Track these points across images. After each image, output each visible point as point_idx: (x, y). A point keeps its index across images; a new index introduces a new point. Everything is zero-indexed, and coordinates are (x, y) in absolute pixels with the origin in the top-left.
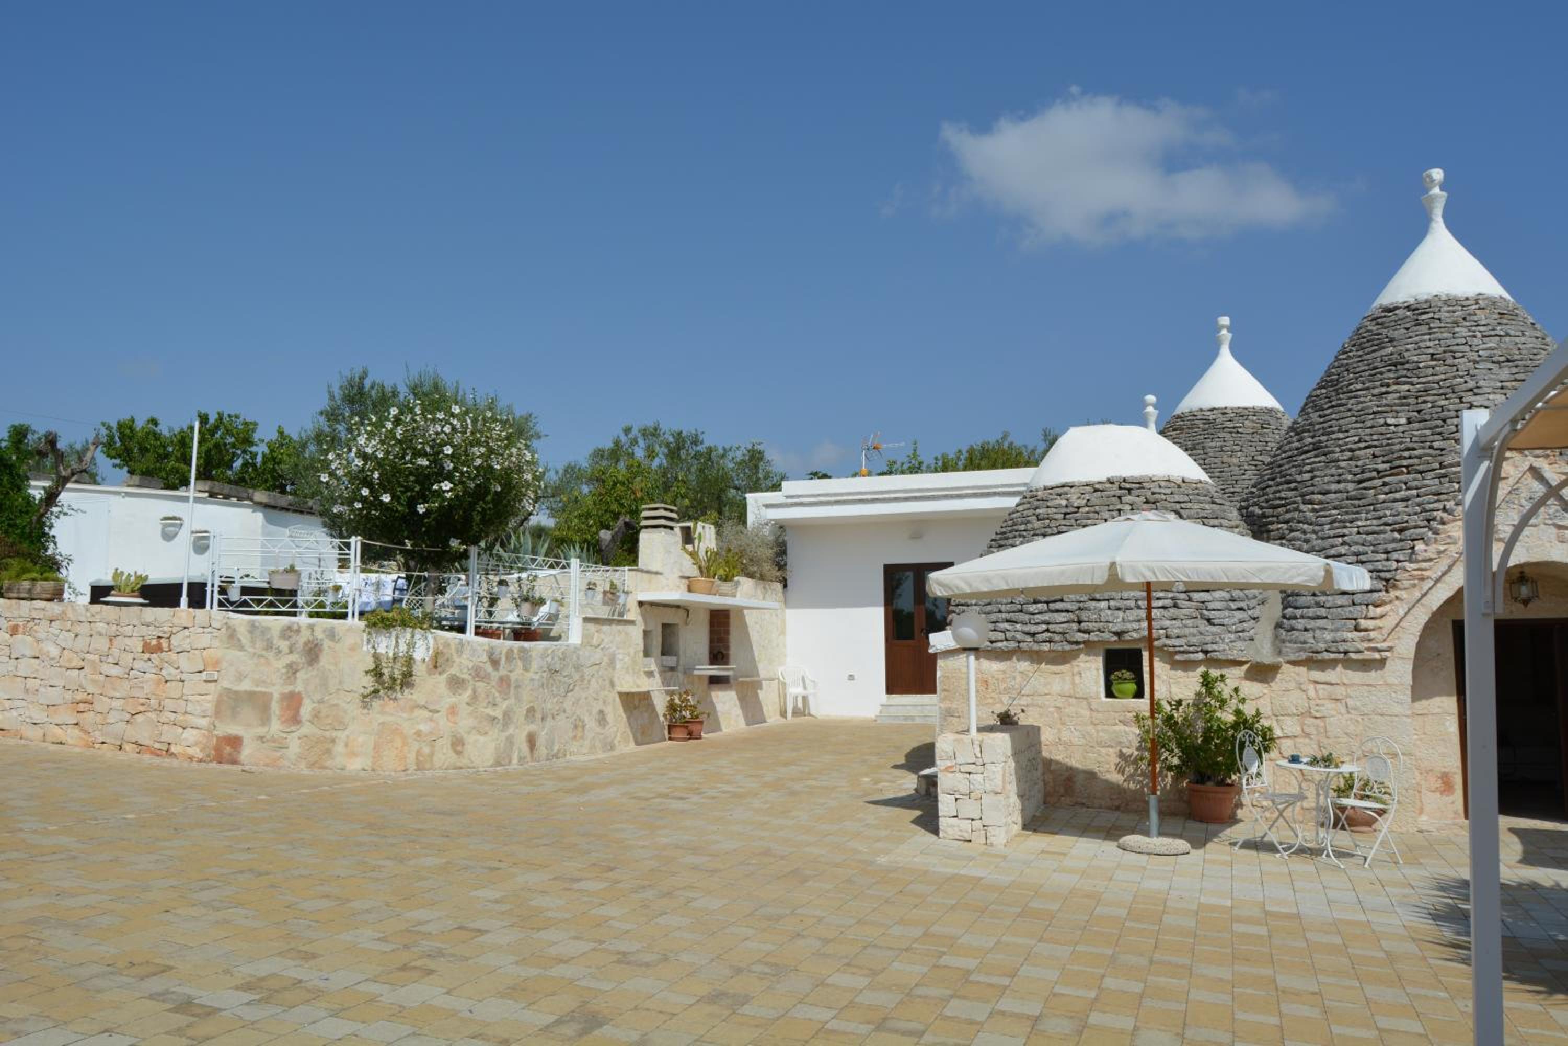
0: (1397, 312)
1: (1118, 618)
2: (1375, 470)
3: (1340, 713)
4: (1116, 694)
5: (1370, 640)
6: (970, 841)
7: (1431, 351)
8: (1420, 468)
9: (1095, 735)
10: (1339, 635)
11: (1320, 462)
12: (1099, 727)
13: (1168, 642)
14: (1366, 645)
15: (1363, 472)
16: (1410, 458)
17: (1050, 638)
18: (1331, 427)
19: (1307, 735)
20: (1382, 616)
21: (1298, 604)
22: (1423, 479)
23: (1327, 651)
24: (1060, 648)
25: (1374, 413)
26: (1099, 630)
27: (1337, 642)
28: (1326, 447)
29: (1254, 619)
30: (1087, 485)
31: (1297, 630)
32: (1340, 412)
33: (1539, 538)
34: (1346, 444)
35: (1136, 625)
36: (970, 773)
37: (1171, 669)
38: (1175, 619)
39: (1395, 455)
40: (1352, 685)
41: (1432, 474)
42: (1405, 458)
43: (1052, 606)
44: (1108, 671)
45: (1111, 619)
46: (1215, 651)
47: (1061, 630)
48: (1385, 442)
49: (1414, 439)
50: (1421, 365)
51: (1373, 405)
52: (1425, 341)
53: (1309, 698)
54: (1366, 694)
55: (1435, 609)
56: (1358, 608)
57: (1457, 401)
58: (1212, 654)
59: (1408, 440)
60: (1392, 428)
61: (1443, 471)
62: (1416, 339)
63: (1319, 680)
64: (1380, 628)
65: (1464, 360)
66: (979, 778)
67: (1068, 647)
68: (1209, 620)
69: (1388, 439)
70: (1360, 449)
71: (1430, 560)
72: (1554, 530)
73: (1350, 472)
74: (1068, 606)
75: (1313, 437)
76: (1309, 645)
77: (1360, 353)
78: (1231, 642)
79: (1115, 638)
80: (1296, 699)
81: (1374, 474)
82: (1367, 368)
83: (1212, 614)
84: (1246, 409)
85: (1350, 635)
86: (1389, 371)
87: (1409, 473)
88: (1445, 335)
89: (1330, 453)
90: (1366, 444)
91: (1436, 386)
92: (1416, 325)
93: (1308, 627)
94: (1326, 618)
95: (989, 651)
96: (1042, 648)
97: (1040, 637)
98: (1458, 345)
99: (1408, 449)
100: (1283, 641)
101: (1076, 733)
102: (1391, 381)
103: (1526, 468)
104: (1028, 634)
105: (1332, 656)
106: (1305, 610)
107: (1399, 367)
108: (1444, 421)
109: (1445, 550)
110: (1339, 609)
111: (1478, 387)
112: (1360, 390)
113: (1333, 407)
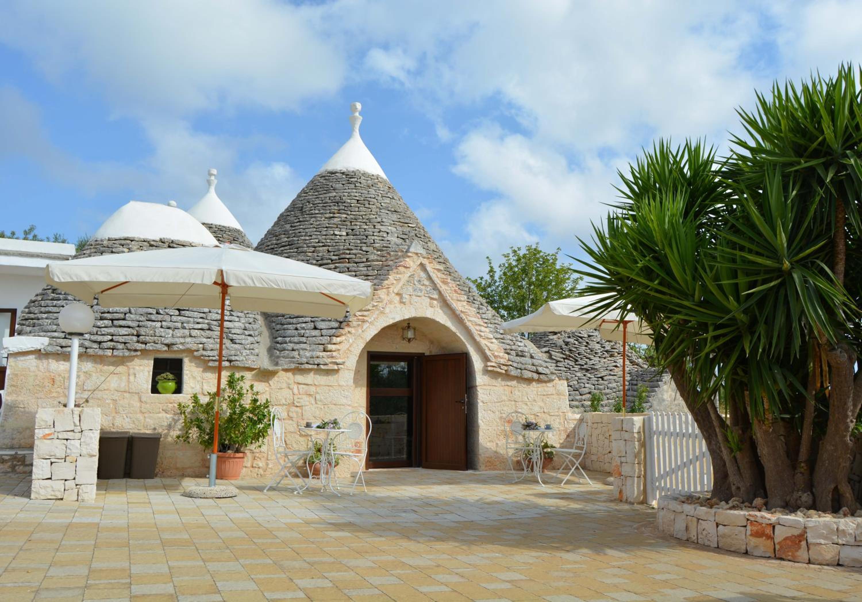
0: (337, 174)
1: (169, 334)
2: (330, 259)
3: (312, 404)
4: (160, 389)
5: (332, 357)
6: (62, 499)
7: (357, 198)
8: (356, 260)
9: (143, 421)
10: (315, 354)
11: (293, 252)
12: (146, 415)
13: (205, 353)
14: (330, 360)
15: (322, 259)
16: (349, 254)
17: (114, 346)
18: (300, 233)
19: (291, 418)
20: (340, 343)
21: (287, 335)
22: (358, 267)
23: (307, 363)
24: (121, 354)
25: (326, 227)
26: (154, 342)
27: (313, 358)
28: (298, 243)
29: (258, 343)
30: (144, 241)
31: (288, 350)
32: (306, 224)
33: (421, 304)
34: (311, 243)
35: (182, 340)
36: (67, 440)
37: (203, 372)
38: (209, 338)
39: (341, 252)
40: (320, 385)
41: (362, 265)
42: (347, 254)
43: (115, 322)
44: (155, 374)
45: (163, 335)
46: (237, 361)
47: (123, 341)
48: (334, 244)
49: (351, 244)
50: (352, 205)
51: (326, 223)
52: (354, 192)
53: (294, 394)
54: (327, 391)
55: (368, 340)
56: (326, 338)
57: (373, 227)
58: (234, 363)
59: (348, 244)
60: (338, 237)
61: (369, 263)
62: (349, 190)
63: (300, 382)
64: (339, 350)
65: (374, 206)
66: (77, 443)
67: (127, 353)
68: (232, 340)
69: (336, 243)
70: (320, 247)
71: (369, 310)
72: (429, 300)
73: (314, 259)
74: (130, 323)
75: (288, 238)
76: (296, 359)
77: (316, 193)
78: (247, 355)
79: (166, 348)
80: (285, 395)
81: (330, 261)
82: (321, 202)
83: (234, 337)
84: (224, 227)
85: (322, 354)
86: (335, 205)
87: (349, 263)
88: (364, 191)
89: (300, 247)
90: (323, 244)
91: (361, 217)
92: (348, 183)
93: (295, 348)
94: (306, 343)
95: (58, 354)
96: (106, 353)
97: (105, 345)
98: (371, 198)
99: (348, 249)
100: (278, 357)
101: (127, 420)
102: (336, 211)
103: (419, 263)
104: (95, 342)
105: (310, 366)
106: (292, 338)
107: (340, 204)
108: (367, 237)
109: (377, 306)
110: (314, 338)
111: (382, 222)
112: (317, 214)
113: (300, 222)
